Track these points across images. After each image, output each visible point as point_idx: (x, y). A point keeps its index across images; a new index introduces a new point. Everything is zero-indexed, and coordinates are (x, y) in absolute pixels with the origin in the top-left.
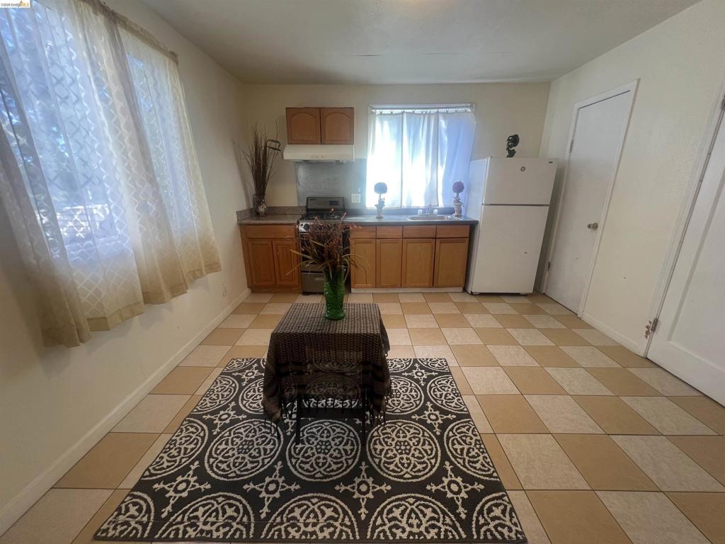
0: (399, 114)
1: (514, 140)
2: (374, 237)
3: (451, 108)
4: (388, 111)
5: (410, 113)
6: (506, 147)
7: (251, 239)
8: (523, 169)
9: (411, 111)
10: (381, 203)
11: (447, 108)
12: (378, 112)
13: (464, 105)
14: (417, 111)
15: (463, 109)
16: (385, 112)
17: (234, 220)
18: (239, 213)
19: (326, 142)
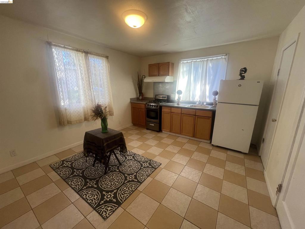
0: (190, 62)
1: (245, 70)
2: (170, 111)
3: (214, 57)
4: (186, 62)
5: (195, 61)
6: (239, 73)
7: (134, 108)
8: (240, 86)
9: (195, 60)
10: (179, 98)
11: (212, 57)
12: (182, 62)
13: (221, 55)
14: (198, 60)
15: (221, 57)
16: (185, 62)
17: (129, 101)
18: (131, 99)
19: (160, 75)
